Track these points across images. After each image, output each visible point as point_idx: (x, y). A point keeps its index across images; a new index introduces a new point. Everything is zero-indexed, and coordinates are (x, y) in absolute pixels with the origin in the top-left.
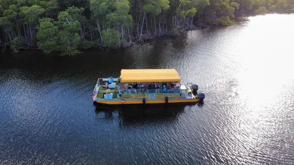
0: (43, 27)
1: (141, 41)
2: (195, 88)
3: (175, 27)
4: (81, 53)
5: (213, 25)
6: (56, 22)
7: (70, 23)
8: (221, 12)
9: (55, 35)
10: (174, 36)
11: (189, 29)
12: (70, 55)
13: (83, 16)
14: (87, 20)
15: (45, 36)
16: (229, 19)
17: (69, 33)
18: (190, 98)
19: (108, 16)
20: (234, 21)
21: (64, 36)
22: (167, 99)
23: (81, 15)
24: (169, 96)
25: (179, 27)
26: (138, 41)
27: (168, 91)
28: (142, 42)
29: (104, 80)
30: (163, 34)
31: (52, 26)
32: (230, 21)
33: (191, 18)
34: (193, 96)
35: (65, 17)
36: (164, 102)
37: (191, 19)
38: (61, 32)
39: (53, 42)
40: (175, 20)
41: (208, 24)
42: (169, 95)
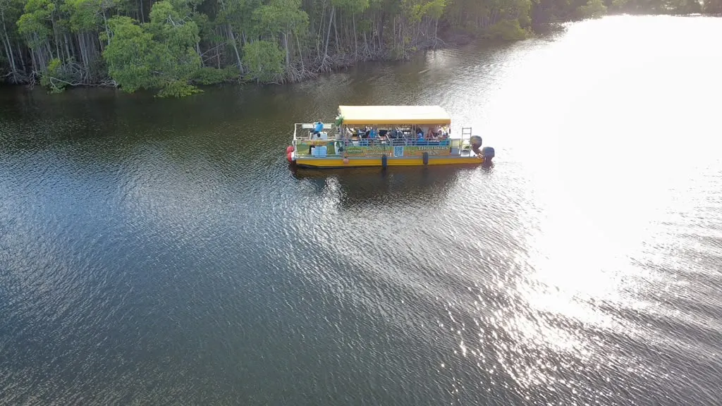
0: (121, 34)
1: (325, 69)
2: (477, 142)
3: (399, 41)
4: (199, 92)
5: (484, 38)
6: (146, 25)
7: (177, 27)
8: (502, 10)
9: (146, 52)
10: (398, 60)
11: (430, 48)
12: (177, 95)
13: (200, 13)
14: (209, 23)
15: (125, 54)
16: (518, 26)
17: (176, 48)
18: (468, 155)
19: (256, 12)
20: (530, 30)
21: (166, 54)
22: (425, 157)
23: (197, 10)
24: (430, 152)
25: (408, 41)
26: (320, 70)
27: (428, 141)
28: (329, 72)
29: (305, 126)
30: (373, 55)
31: (140, 32)
32: (521, 30)
33: (433, 22)
34: (472, 154)
35: (165, 13)
36: (420, 162)
37: (435, 23)
38: (158, 46)
39: (143, 67)
40: (399, 24)
41: (473, 37)
42: (429, 150)
